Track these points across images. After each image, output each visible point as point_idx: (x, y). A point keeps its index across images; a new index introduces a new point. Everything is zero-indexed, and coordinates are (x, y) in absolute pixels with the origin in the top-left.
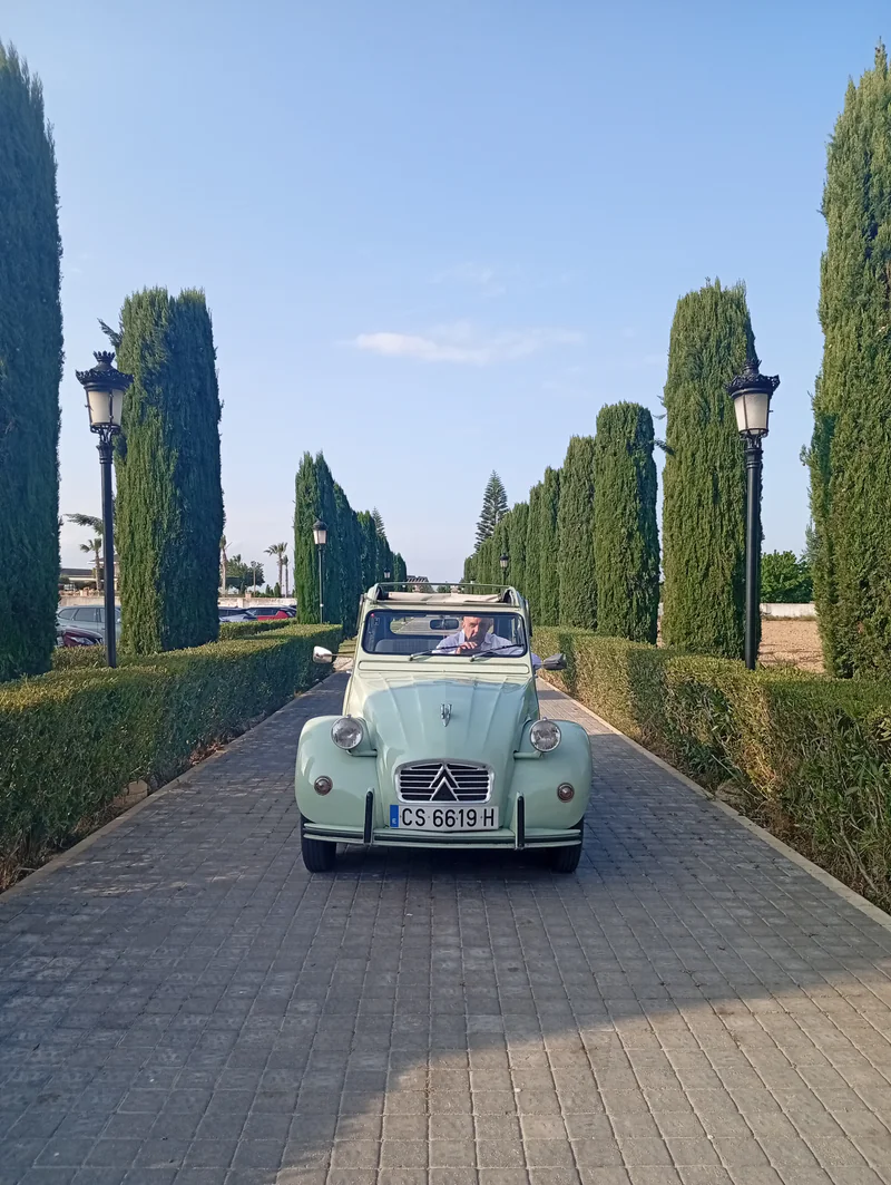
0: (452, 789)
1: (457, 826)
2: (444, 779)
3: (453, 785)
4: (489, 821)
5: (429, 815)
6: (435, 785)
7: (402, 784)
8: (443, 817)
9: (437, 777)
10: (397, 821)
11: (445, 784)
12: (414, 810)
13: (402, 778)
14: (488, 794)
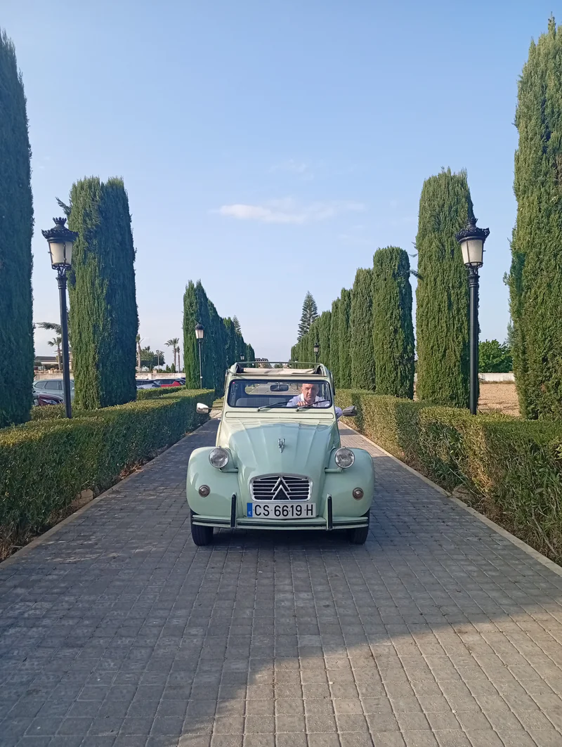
0: (286, 492)
1: (290, 516)
2: (281, 486)
3: (287, 490)
4: (310, 512)
5: (271, 509)
6: (275, 490)
7: (254, 490)
8: (281, 510)
9: (276, 485)
10: (251, 513)
11: (281, 489)
12: (262, 506)
13: (254, 486)
14: (309, 496)
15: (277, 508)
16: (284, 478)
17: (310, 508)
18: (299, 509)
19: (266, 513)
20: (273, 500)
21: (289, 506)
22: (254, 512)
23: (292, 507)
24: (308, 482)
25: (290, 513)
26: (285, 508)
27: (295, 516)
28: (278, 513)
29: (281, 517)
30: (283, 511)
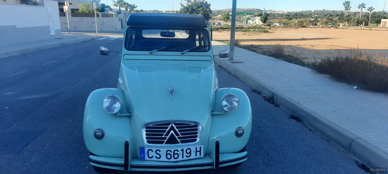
0: (177, 137)
1: (180, 158)
2: (172, 132)
3: (177, 134)
4: (198, 153)
5: (163, 152)
6: (167, 135)
7: (147, 135)
8: (172, 154)
9: (168, 130)
10: (144, 156)
11: (172, 134)
12: (155, 150)
13: (146, 131)
14: (198, 139)
15: (169, 152)
16: (175, 124)
17: (198, 149)
18: (188, 151)
19: (158, 156)
20: (164, 145)
21: (180, 149)
22: (146, 155)
23: (183, 150)
24: (196, 126)
25: (180, 156)
26: (176, 152)
27: (185, 158)
28: (169, 156)
29: (173, 160)
30: (174, 154)
